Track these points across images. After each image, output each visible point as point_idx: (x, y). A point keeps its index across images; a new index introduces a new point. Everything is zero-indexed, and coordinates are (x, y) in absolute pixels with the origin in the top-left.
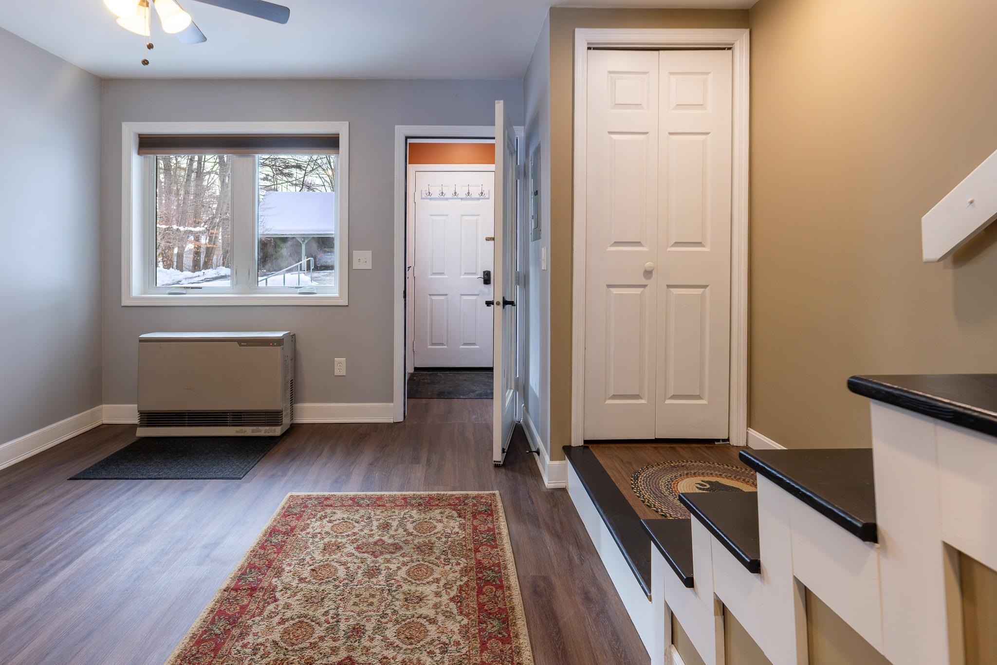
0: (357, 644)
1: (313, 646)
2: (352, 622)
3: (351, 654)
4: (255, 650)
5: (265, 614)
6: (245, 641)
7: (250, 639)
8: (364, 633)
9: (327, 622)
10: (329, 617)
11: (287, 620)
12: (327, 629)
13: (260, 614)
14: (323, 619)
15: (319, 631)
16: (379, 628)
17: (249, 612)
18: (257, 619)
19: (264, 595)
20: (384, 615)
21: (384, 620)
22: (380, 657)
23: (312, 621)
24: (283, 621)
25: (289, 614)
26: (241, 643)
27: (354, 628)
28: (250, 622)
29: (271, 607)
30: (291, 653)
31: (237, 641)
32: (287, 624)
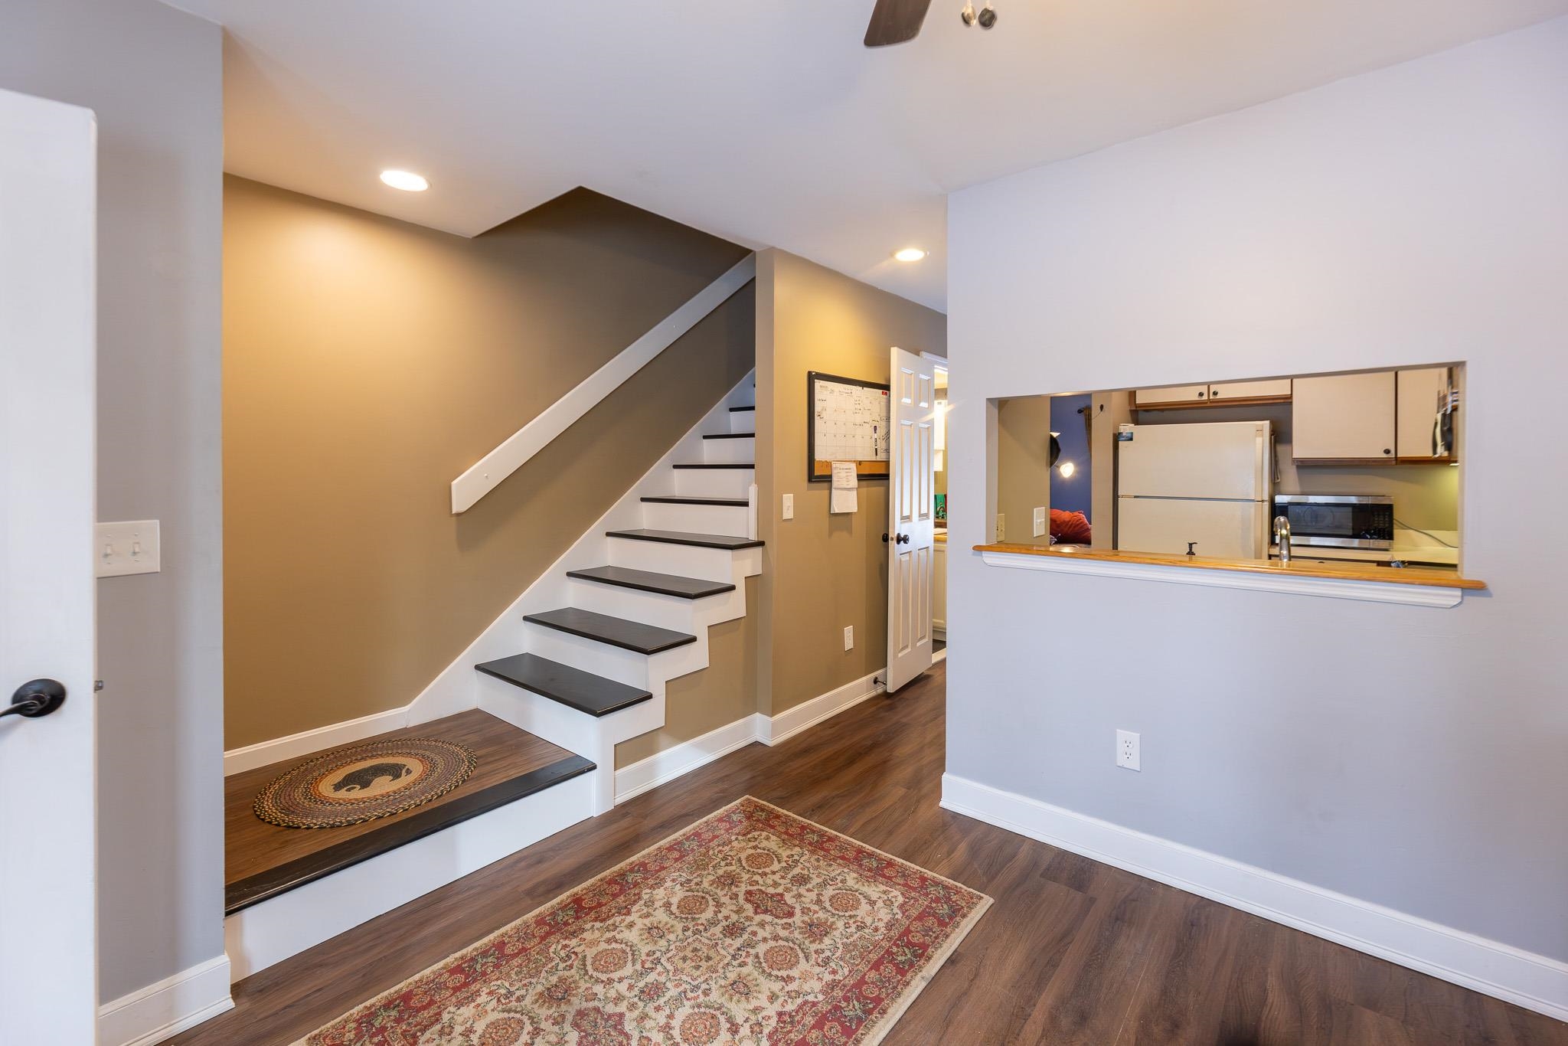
0: (742, 920)
1: (776, 938)
2: (728, 941)
3: (752, 915)
4: (826, 962)
5: (799, 1001)
6: (832, 977)
7: (828, 977)
8: (728, 926)
9: (748, 954)
10: (742, 959)
11: (783, 979)
12: (753, 947)
13: (806, 1003)
14: (749, 960)
15: (761, 949)
16: (713, 923)
17: (816, 1014)
18: (811, 998)
19: (790, 1032)
20: (696, 932)
21: (701, 928)
22: (734, 901)
23: (760, 963)
24: (788, 979)
25: (776, 986)
26: (837, 977)
27: (732, 934)
28: (821, 997)
29: (790, 1007)
30: (797, 942)
31: (840, 981)
32: (783, 973)
